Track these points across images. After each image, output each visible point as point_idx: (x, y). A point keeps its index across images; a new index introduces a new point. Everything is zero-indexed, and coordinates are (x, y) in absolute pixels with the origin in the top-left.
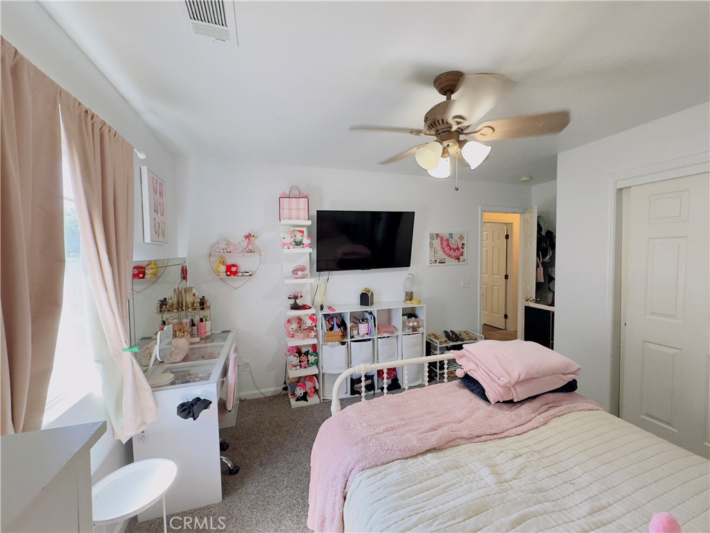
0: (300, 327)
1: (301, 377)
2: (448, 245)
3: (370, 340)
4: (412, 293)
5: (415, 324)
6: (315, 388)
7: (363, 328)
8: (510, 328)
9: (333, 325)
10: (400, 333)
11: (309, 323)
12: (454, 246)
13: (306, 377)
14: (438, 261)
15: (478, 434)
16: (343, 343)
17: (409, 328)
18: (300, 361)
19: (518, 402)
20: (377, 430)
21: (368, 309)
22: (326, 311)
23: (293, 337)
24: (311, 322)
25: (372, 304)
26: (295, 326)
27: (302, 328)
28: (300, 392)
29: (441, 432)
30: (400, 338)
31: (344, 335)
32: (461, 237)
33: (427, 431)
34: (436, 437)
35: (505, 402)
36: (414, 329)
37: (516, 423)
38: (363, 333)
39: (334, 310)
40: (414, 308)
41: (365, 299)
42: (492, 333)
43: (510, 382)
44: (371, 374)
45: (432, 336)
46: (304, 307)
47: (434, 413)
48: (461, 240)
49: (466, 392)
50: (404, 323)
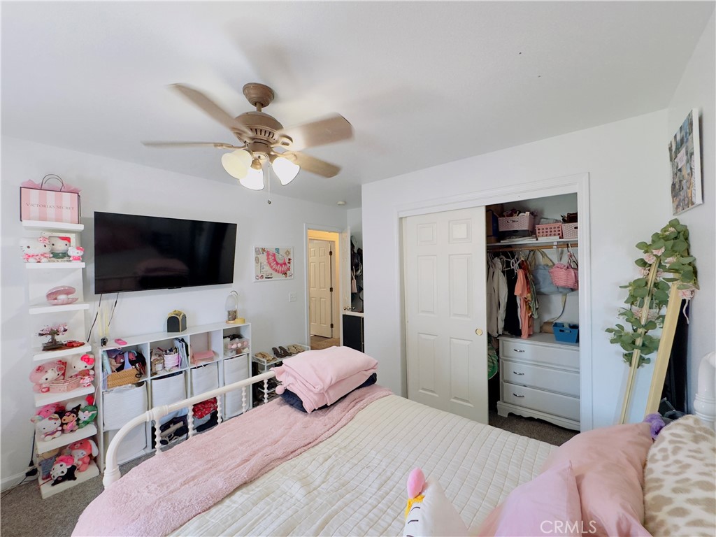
0: (64, 374)
1: (65, 447)
2: (275, 260)
3: (181, 372)
4: (235, 312)
5: (239, 345)
6: (90, 455)
7: (171, 360)
8: (335, 336)
9: (124, 363)
10: (221, 357)
11: (81, 366)
12: (280, 261)
13: (75, 444)
14: (265, 276)
15: (292, 450)
16: (140, 384)
17: (232, 350)
18: (62, 425)
19: (331, 405)
20: (172, 488)
21: (179, 335)
22: (111, 345)
23: (48, 390)
24: (85, 364)
25: (184, 328)
26: (52, 374)
27: (68, 375)
28: (59, 469)
29: (253, 462)
30: (221, 365)
31: (141, 373)
32: (288, 253)
33: (239, 465)
34: (246, 470)
35: (320, 409)
36: (238, 351)
37: (329, 426)
38: (171, 366)
39: (125, 343)
40: (238, 328)
41: (174, 323)
42: (321, 343)
43: (324, 388)
44: (183, 415)
45: (260, 355)
46: (71, 345)
47: (248, 441)
48: (288, 255)
49: (287, 407)
50: (226, 347)
